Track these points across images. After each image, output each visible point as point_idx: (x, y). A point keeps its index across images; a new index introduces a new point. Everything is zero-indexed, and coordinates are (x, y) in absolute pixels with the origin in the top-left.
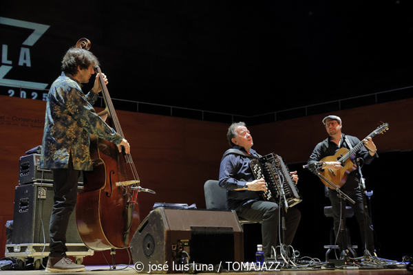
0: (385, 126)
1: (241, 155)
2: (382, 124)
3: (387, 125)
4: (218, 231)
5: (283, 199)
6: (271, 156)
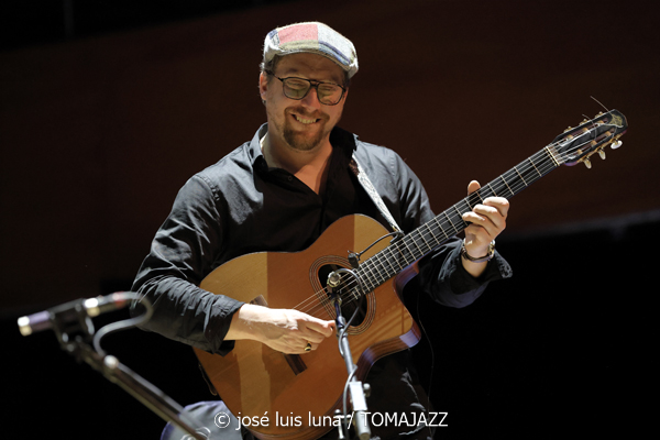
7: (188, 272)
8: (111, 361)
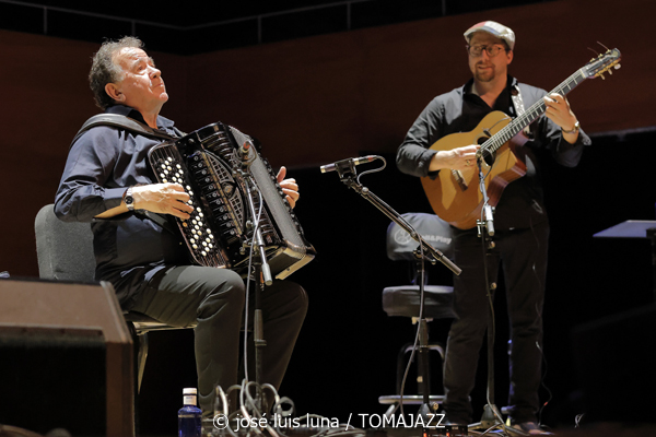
0: (611, 59)
1: (128, 131)
2: (604, 52)
3: (616, 53)
4: (60, 339)
5: (259, 259)
6: (211, 130)
7: (423, 143)
8: (365, 189)
